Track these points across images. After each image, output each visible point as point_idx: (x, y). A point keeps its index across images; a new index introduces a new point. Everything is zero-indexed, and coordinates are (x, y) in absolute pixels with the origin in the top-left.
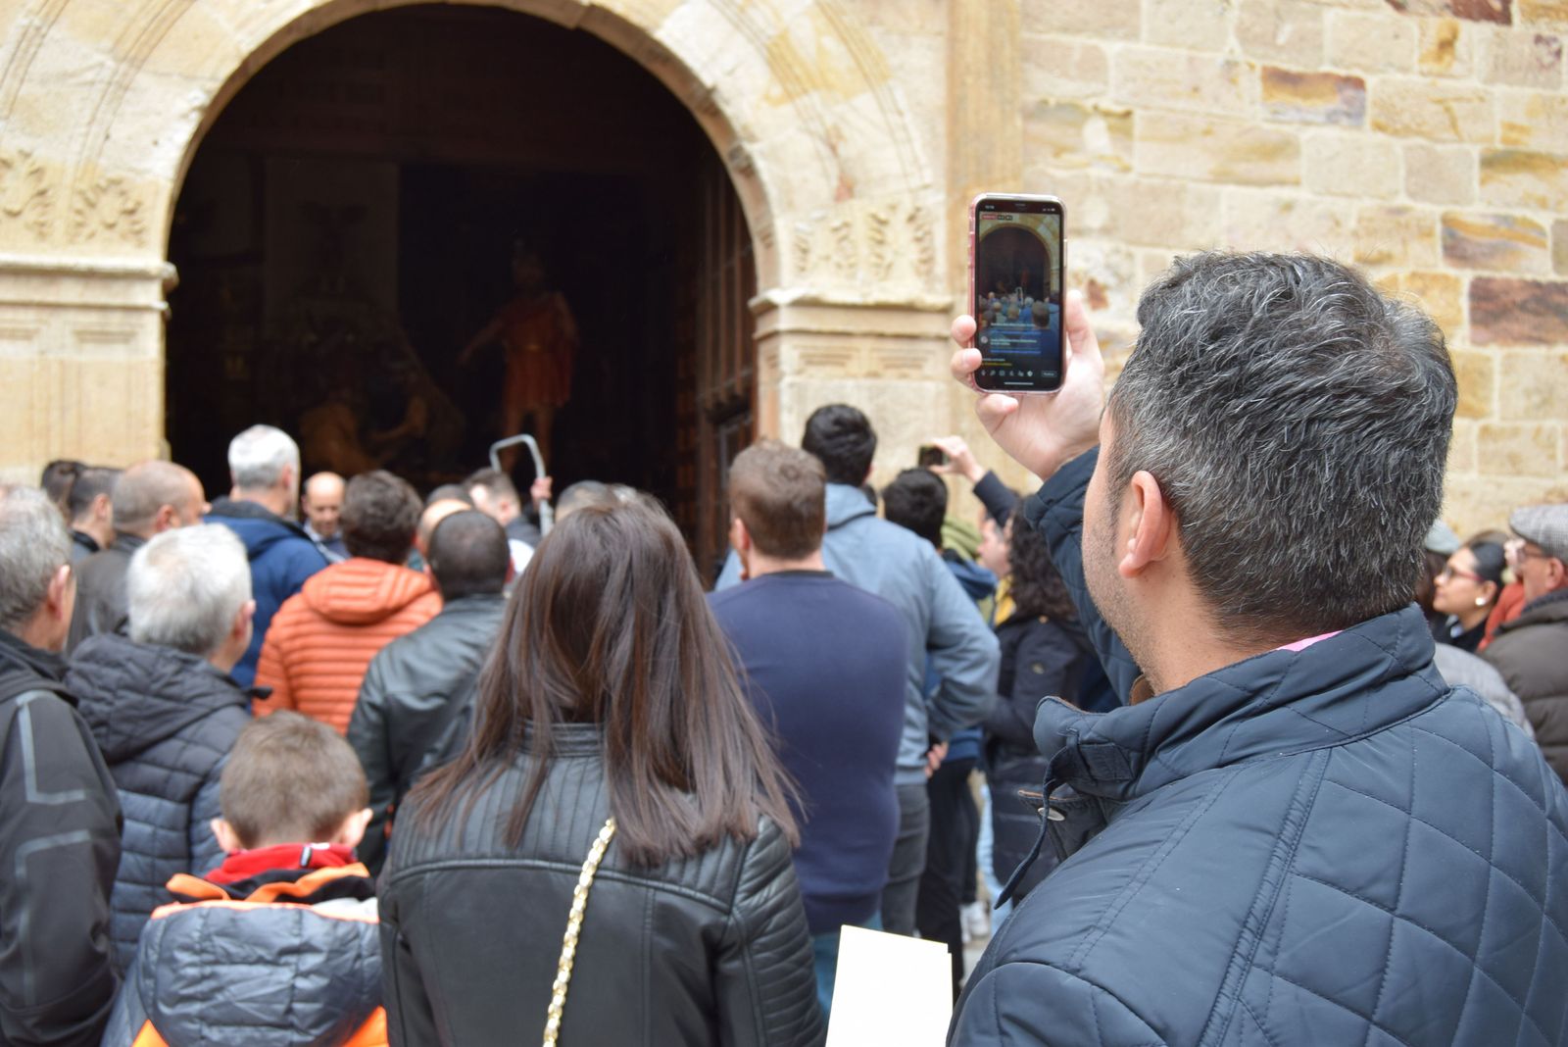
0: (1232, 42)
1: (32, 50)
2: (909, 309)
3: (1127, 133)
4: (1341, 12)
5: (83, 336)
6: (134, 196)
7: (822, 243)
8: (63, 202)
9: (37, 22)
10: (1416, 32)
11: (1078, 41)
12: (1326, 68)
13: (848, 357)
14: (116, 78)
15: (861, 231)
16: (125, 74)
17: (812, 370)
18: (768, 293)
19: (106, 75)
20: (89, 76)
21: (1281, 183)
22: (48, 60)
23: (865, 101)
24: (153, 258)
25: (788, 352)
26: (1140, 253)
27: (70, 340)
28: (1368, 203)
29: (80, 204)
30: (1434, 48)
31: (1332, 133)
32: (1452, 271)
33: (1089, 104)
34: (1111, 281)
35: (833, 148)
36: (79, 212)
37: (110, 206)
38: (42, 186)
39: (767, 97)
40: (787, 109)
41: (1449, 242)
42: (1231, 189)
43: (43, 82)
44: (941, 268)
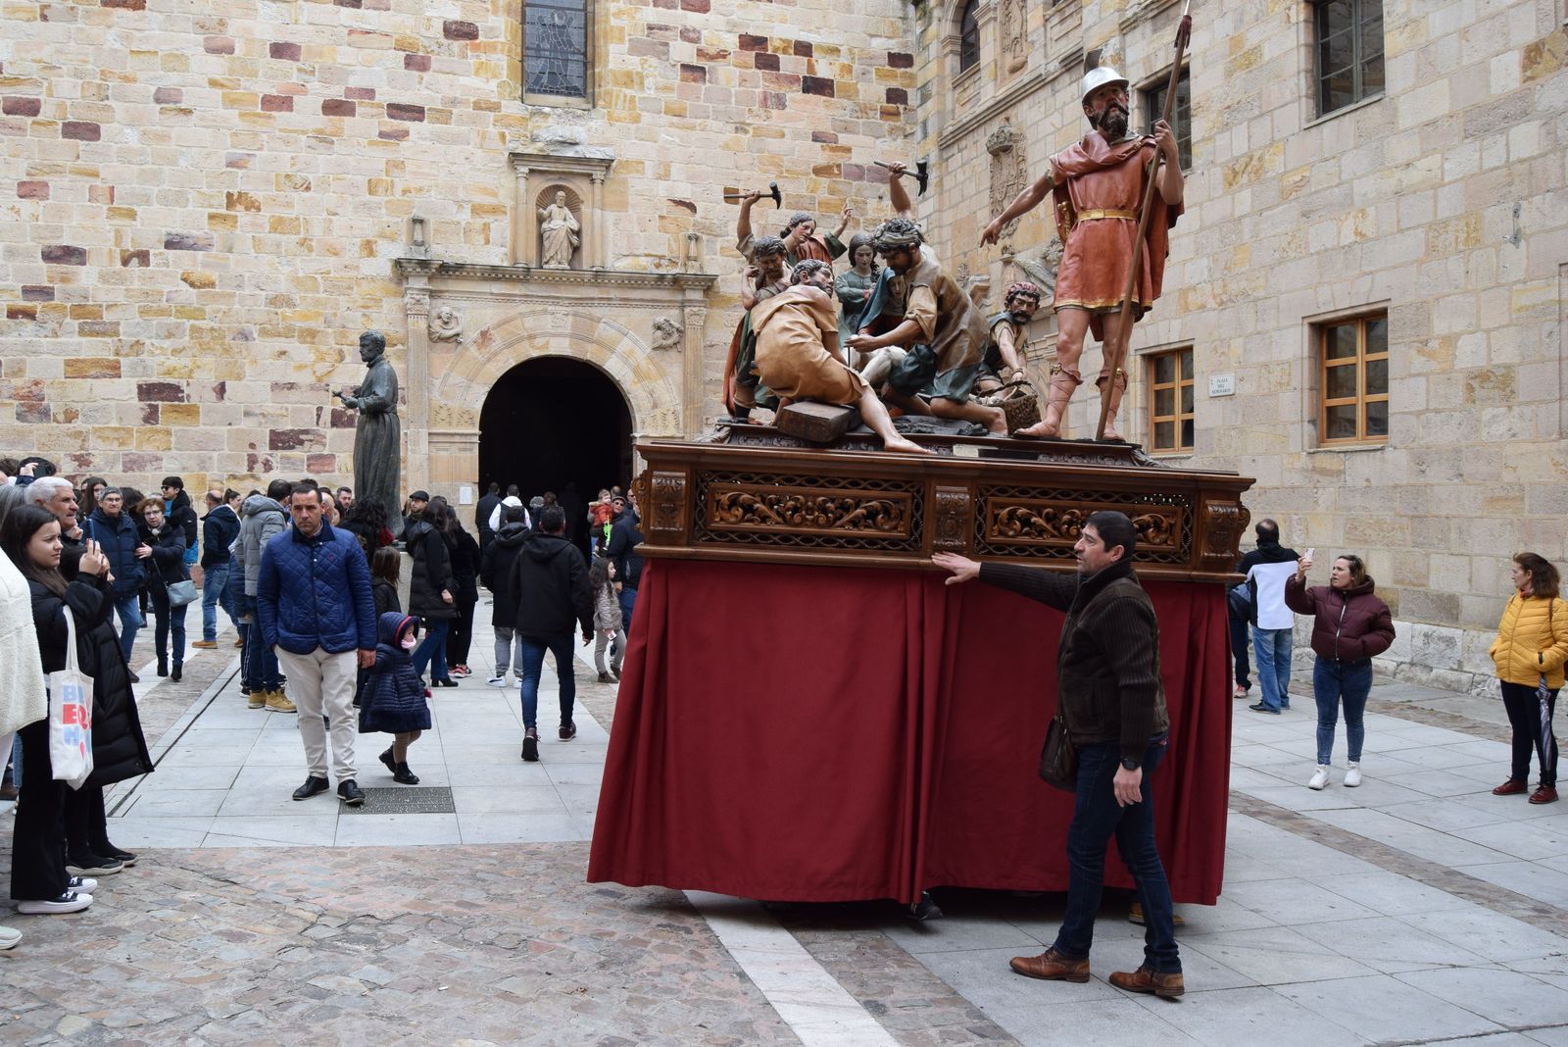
2: (672, 437)
5: (461, 450)
6: (471, 415)
7: (649, 420)
8: (455, 417)
14: (467, 385)
15: (659, 417)
16: (470, 384)
18: (635, 434)
19: (465, 384)
20: (461, 385)
22: (451, 381)
23: (661, 382)
24: (477, 431)
27: (457, 451)
35: (651, 395)
36: (459, 419)
38: (450, 413)
39: (634, 382)
40: (639, 385)
43: (450, 387)
44: (681, 426)
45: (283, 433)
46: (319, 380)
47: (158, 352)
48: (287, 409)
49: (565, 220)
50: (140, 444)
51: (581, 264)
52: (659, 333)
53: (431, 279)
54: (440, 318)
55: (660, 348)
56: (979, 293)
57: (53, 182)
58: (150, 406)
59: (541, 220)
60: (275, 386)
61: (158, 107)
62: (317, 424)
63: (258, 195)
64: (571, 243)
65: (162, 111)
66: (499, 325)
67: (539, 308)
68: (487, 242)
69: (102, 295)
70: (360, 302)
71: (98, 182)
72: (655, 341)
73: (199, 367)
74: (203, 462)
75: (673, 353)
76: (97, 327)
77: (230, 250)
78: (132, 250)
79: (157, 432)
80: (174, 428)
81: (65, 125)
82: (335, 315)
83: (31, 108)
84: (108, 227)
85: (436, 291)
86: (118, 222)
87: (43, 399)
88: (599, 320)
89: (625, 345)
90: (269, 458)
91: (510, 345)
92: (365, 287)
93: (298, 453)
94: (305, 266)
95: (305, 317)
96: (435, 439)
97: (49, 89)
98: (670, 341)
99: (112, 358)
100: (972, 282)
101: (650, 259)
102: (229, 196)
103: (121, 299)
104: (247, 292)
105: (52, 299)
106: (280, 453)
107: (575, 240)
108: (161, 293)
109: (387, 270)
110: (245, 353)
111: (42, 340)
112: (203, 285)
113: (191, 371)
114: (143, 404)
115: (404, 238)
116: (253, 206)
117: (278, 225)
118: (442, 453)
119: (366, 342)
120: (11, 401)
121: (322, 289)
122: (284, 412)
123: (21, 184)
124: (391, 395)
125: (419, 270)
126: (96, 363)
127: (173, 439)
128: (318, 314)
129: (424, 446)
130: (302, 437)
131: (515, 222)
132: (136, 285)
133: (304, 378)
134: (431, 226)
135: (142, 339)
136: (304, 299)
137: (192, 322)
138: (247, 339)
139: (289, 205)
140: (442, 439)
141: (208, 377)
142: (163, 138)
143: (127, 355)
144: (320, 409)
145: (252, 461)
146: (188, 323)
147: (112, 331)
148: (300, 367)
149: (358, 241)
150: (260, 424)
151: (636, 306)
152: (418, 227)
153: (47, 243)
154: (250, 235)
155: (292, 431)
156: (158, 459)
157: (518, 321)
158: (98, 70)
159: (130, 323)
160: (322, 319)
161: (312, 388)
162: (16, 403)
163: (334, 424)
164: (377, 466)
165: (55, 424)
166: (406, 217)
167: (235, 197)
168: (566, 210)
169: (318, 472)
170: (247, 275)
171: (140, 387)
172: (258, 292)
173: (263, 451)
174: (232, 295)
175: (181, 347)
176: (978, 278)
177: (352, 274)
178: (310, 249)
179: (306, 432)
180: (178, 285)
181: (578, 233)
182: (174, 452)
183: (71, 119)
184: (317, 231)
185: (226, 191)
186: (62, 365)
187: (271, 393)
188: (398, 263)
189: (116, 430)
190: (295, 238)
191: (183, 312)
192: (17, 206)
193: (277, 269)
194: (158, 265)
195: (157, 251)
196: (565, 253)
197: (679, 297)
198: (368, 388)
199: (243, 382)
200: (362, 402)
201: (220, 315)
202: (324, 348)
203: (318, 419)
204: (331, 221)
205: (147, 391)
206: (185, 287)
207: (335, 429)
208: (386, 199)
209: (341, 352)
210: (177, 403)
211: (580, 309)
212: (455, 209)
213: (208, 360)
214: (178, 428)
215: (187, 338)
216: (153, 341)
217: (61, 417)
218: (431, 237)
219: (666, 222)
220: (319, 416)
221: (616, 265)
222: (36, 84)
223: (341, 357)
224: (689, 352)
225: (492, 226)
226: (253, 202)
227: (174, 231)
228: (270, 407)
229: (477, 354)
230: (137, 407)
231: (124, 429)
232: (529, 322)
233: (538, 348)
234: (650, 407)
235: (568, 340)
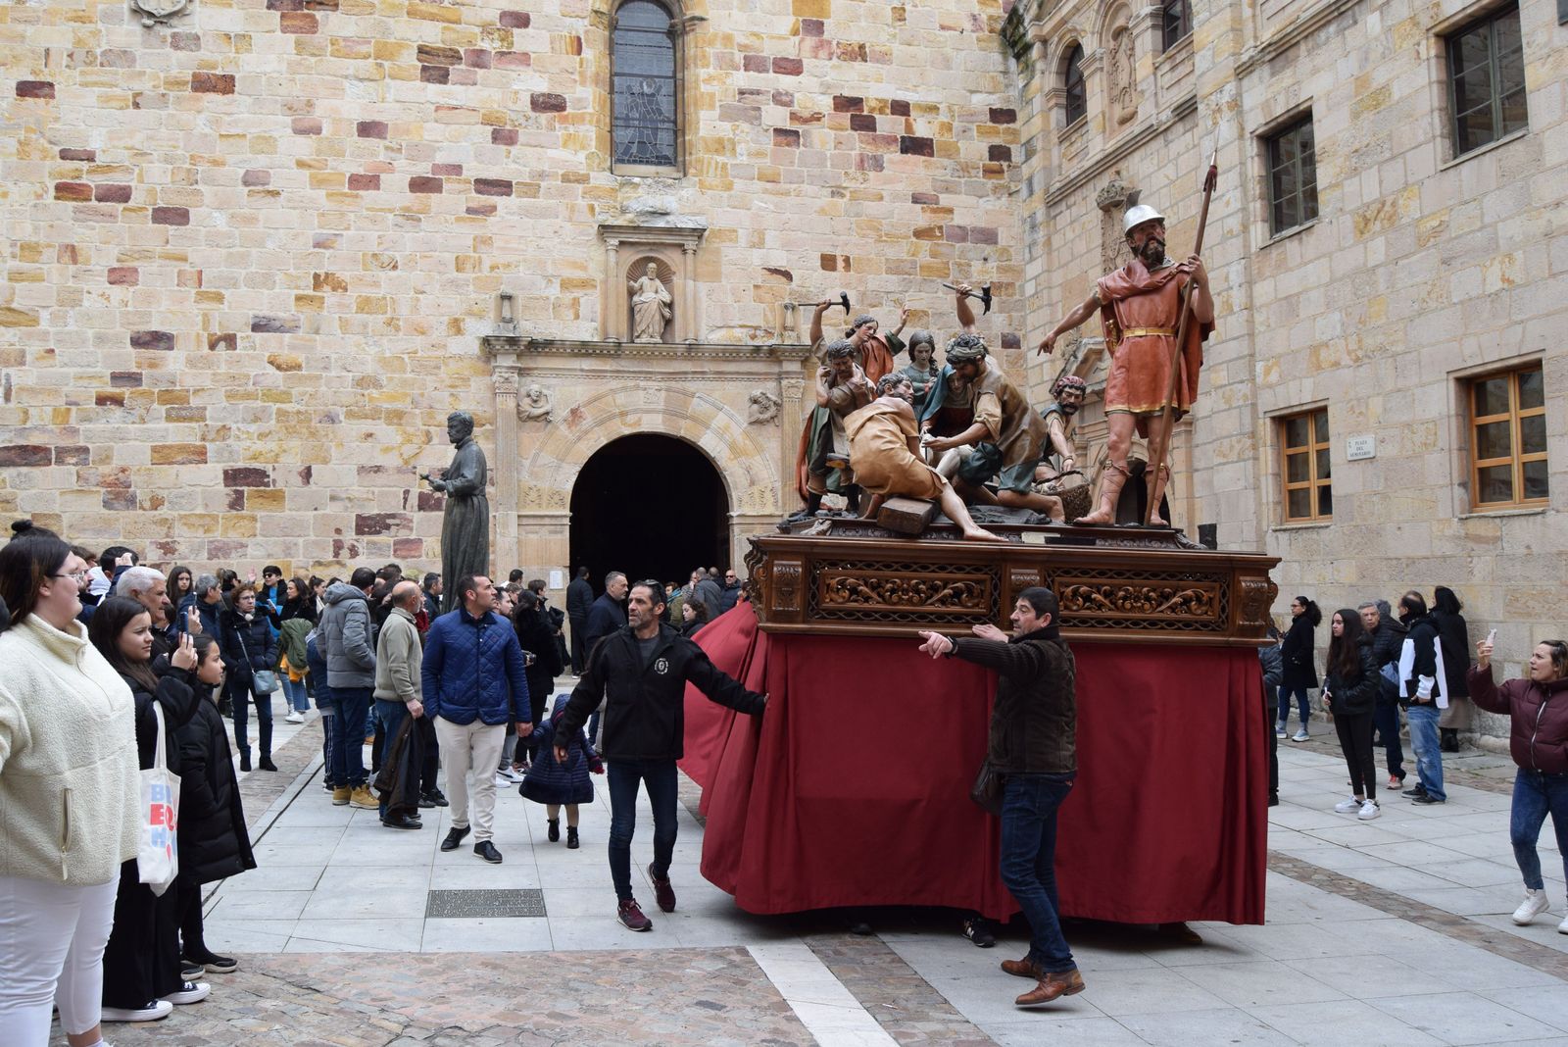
2: (771, 516)
5: (551, 532)
6: (562, 495)
7: (746, 498)
8: (545, 498)
14: (557, 465)
15: (756, 494)
16: (560, 464)
18: (731, 513)
19: (555, 464)
20: (551, 465)
22: (540, 462)
23: (758, 458)
24: (567, 512)
25: (739, 528)
27: (547, 534)
29: (549, 499)
35: (749, 472)
36: (549, 501)
38: (540, 494)
39: (729, 460)
40: (735, 461)
43: (539, 467)
44: (780, 504)
45: (369, 518)
46: (406, 462)
47: (245, 436)
48: (373, 493)
49: (656, 292)
50: (226, 530)
51: (673, 336)
52: (755, 406)
53: (519, 356)
54: (529, 396)
55: (757, 422)
56: (1094, 357)
57: (144, 268)
58: (236, 492)
59: (631, 293)
60: (362, 470)
61: (247, 189)
62: (404, 508)
63: (344, 275)
64: (663, 316)
65: (250, 194)
66: (589, 403)
67: (631, 383)
68: (577, 317)
69: (189, 379)
70: (448, 382)
71: (187, 267)
72: (751, 415)
73: (285, 451)
74: (289, 548)
75: (770, 428)
76: (184, 413)
77: (317, 332)
78: (219, 333)
79: (243, 518)
80: (259, 514)
81: (155, 211)
82: (422, 395)
83: (122, 195)
84: (196, 311)
85: (525, 369)
86: (206, 305)
87: (129, 487)
88: (693, 395)
89: (720, 420)
90: (355, 543)
91: (601, 423)
92: (453, 366)
93: (385, 538)
94: (392, 346)
95: (393, 398)
96: (525, 521)
97: (140, 175)
98: (767, 415)
99: (198, 443)
100: (1086, 344)
101: (745, 330)
102: (316, 276)
103: (208, 384)
104: (333, 374)
105: (140, 385)
106: (366, 538)
107: (667, 312)
108: (247, 376)
109: (475, 348)
110: (331, 436)
111: (130, 426)
112: (290, 368)
113: (277, 455)
114: (228, 490)
115: (492, 315)
116: (339, 286)
117: (365, 305)
118: (531, 536)
119: (455, 423)
120: (98, 489)
121: (409, 369)
122: (371, 496)
123: (112, 271)
124: (480, 477)
125: (507, 347)
126: (182, 449)
127: (258, 525)
128: (406, 395)
129: (513, 530)
130: (388, 521)
131: (605, 296)
132: (223, 369)
133: (391, 461)
134: (520, 302)
135: (228, 423)
136: (391, 379)
137: (278, 405)
138: (333, 422)
139: (376, 284)
140: (531, 521)
141: (294, 462)
142: (251, 220)
143: (213, 440)
144: (407, 492)
145: (338, 546)
146: (275, 407)
147: (199, 416)
148: (387, 450)
149: (446, 319)
150: (346, 509)
151: (732, 380)
152: (506, 303)
153: (136, 328)
154: (337, 316)
155: (378, 515)
156: (243, 546)
157: (610, 398)
158: (187, 155)
159: (216, 408)
160: (409, 400)
161: (399, 470)
162: (103, 490)
163: (421, 508)
164: (465, 552)
165: (141, 512)
166: (494, 294)
167: (322, 278)
168: (658, 282)
169: (404, 557)
170: (334, 356)
171: (226, 472)
172: (345, 373)
173: (349, 537)
174: (319, 377)
175: (267, 431)
176: (1092, 341)
177: (440, 353)
178: (397, 329)
179: (393, 516)
180: (264, 368)
181: (670, 306)
182: (259, 539)
183: (161, 204)
184: (404, 311)
185: (313, 272)
186: (149, 452)
187: (357, 477)
188: (486, 341)
189: (201, 516)
190: (381, 318)
191: (270, 395)
192: (107, 292)
193: (364, 349)
194: (245, 348)
195: (243, 335)
196: (657, 326)
197: (776, 369)
198: (456, 470)
199: (330, 465)
200: (450, 485)
201: (306, 398)
202: (411, 430)
203: (405, 503)
204: (418, 300)
205: (233, 477)
206: (271, 370)
207: (422, 512)
208: (474, 275)
209: (428, 433)
210: (262, 488)
211: (673, 384)
212: (544, 283)
213: (295, 444)
214: (263, 514)
215: (273, 422)
216: (240, 425)
217: (147, 505)
218: (519, 314)
219: (761, 292)
220: (406, 499)
221: (710, 337)
222: (128, 170)
223: (429, 438)
224: (787, 426)
225: (582, 301)
226: (340, 283)
227: (261, 314)
228: (356, 491)
229: (567, 433)
230: (223, 492)
231: (209, 516)
232: (621, 399)
233: (630, 425)
234: (747, 485)
235: (660, 416)
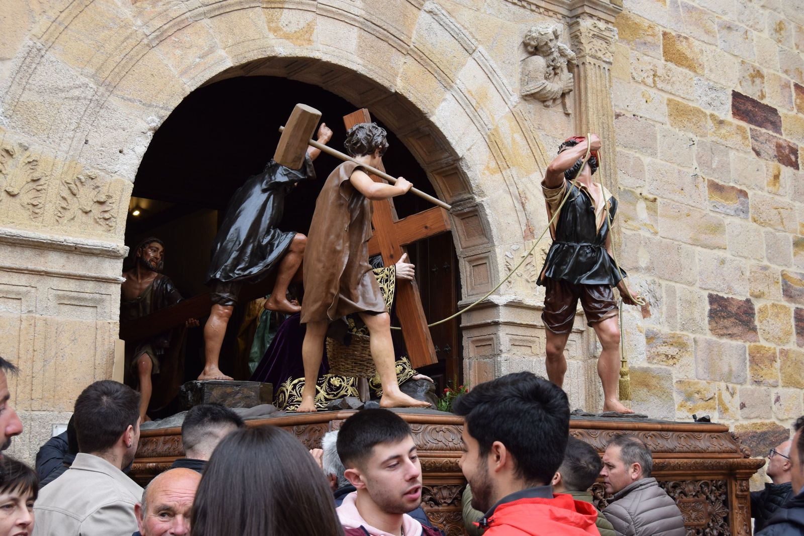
0: (696, 165)
1: (34, 66)
3: (656, 212)
4: (737, 153)
5: (63, 301)
6: (104, 190)
7: (518, 265)
8: (54, 189)
9: (39, 45)
10: (765, 169)
11: (631, 153)
12: (732, 184)
13: (534, 342)
14: (96, 97)
15: (538, 260)
16: (103, 95)
17: (515, 349)
19: (89, 94)
20: (77, 93)
21: (719, 248)
24: (117, 242)
25: (504, 336)
26: (664, 283)
27: (53, 303)
28: (753, 262)
29: (66, 193)
30: (772, 178)
31: (737, 220)
32: (787, 304)
33: (638, 191)
34: (652, 301)
35: (523, 204)
36: (64, 199)
37: (87, 196)
38: (36, 175)
39: (488, 168)
40: (498, 176)
41: (785, 287)
42: (699, 248)
43: (39, 93)
52: (539, 61)
55: (539, 98)
72: (526, 77)
75: (557, 117)
88: (420, 3)
89: (470, 75)
98: (555, 86)
233: (287, 37)
234: (519, 234)
235: (355, 33)
